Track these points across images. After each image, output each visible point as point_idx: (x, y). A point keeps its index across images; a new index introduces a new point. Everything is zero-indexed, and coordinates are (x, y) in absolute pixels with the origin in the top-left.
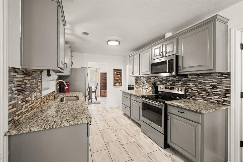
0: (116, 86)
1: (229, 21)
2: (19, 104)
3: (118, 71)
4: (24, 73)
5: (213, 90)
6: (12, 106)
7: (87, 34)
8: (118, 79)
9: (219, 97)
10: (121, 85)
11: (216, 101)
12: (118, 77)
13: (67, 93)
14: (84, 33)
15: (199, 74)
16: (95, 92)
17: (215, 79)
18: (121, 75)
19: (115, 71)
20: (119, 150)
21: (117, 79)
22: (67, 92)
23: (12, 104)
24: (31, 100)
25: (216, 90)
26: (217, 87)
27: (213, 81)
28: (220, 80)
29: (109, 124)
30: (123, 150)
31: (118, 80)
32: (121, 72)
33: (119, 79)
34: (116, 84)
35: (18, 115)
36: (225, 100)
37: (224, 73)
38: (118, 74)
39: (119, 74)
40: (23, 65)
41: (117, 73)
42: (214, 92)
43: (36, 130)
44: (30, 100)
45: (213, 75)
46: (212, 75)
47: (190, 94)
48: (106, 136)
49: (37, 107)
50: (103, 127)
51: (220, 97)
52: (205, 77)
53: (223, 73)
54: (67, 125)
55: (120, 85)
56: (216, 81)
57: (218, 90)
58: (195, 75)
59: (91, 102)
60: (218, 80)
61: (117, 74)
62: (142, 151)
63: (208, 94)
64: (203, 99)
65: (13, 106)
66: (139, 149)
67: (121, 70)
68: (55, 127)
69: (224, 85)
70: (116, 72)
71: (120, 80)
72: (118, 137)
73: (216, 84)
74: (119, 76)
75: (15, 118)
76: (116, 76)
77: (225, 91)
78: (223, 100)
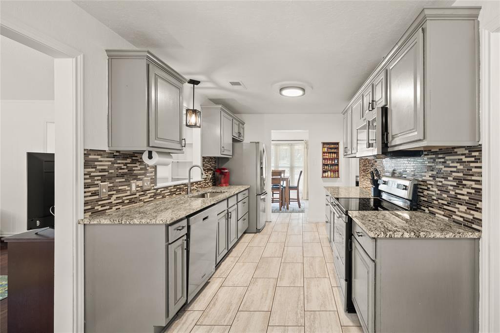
0: (325, 177)
1: (481, 11)
2: (103, 192)
3: (332, 146)
4: (114, 155)
5: (457, 191)
6: (92, 194)
7: (238, 84)
8: (331, 162)
9: (466, 208)
10: (338, 177)
11: (462, 219)
12: (332, 159)
13: (225, 187)
14: (233, 84)
15: (438, 150)
16: (296, 188)
17: (460, 161)
18: (337, 153)
19: (325, 146)
20: (264, 293)
21: (328, 163)
22: (224, 185)
23: (92, 191)
24: (130, 190)
25: (462, 190)
26: (464, 182)
27: (458, 167)
28: (467, 164)
29: (285, 249)
30: (271, 293)
31: (332, 165)
32: (337, 148)
33: (333, 162)
34: (326, 174)
35: (103, 206)
36: (475, 216)
37: (473, 146)
38: (332, 153)
39: (335, 153)
40: (110, 146)
41: (330, 151)
42: (459, 196)
43: (105, 223)
44: (128, 190)
45: (458, 153)
46: (456, 152)
47: (426, 199)
48: (263, 268)
49: (145, 201)
50: (272, 253)
51: (468, 208)
52: (447, 158)
53: (471, 146)
54: (138, 223)
55: (337, 175)
56: (461, 167)
57: (465, 191)
58: (433, 152)
59: (288, 208)
60: (465, 164)
61: (329, 153)
62: (302, 305)
63: (451, 201)
64: (443, 213)
65: (94, 193)
66: (299, 300)
67: (338, 144)
68: (123, 223)
69: (474, 178)
70: (326, 149)
71: (336, 165)
72: (282, 273)
73: (461, 175)
74: (334, 156)
75: (96, 208)
76: (327, 157)
77: (476, 194)
78: (471, 217)
